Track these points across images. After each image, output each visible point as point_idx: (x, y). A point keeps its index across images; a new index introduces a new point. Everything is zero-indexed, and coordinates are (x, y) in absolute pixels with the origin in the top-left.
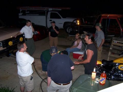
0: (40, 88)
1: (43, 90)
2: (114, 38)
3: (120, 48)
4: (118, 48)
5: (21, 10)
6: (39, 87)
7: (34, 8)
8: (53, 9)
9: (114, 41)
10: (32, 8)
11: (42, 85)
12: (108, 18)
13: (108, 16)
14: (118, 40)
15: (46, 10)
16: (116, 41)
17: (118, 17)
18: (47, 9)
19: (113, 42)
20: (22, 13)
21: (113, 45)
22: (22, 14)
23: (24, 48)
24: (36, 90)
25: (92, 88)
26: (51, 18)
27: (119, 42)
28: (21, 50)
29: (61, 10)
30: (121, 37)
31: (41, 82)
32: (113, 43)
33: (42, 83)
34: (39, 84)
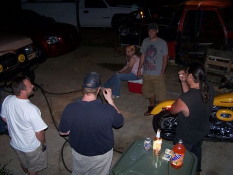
0: (60, 159)
1: (66, 163)
2: (210, 51)
3: (222, 71)
4: (218, 71)
6: (58, 157)
9: (211, 56)
11: (63, 152)
12: (199, 8)
13: (199, 4)
14: (218, 56)
16: (214, 57)
17: (220, 6)
19: (207, 58)
21: (208, 64)
23: (26, 90)
24: (53, 164)
27: (220, 58)
28: (21, 94)
30: (225, 49)
31: (62, 146)
32: (208, 61)
33: (64, 148)
34: (58, 150)
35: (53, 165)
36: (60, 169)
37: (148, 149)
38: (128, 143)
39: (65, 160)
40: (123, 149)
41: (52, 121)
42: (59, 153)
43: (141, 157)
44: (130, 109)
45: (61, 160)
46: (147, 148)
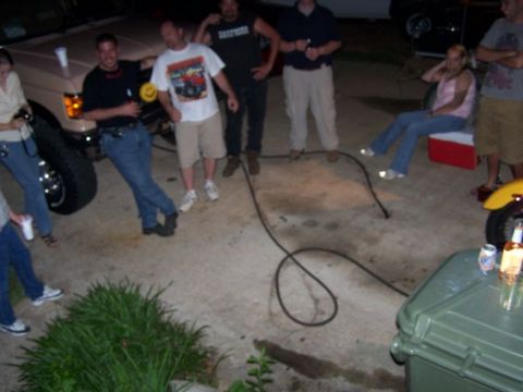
0: (272, 290)
1: (284, 301)
6: (268, 288)
11: (280, 280)
24: (256, 300)
25: (506, 318)
33: (282, 270)
34: (268, 272)
35: (257, 304)
36: (271, 314)
37: (488, 269)
38: (424, 270)
39: (282, 295)
40: (413, 281)
41: (254, 212)
42: (270, 279)
43: (471, 287)
44: (431, 198)
45: (275, 294)
46: (485, 267)
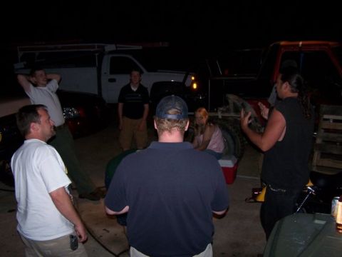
2: (324, 108)
5: (20, 54)
7: (60, 46)
8: (117, 47)
10: (53, 46)
13: (301, 43)
15: (96, 49)
18: (98, 47)
19: (321, 120)
20: (25, 63)
21: (323, 129)
22: (25, 65)
26: (112, 72)
29: (140, 48)
32: (322, 125)
